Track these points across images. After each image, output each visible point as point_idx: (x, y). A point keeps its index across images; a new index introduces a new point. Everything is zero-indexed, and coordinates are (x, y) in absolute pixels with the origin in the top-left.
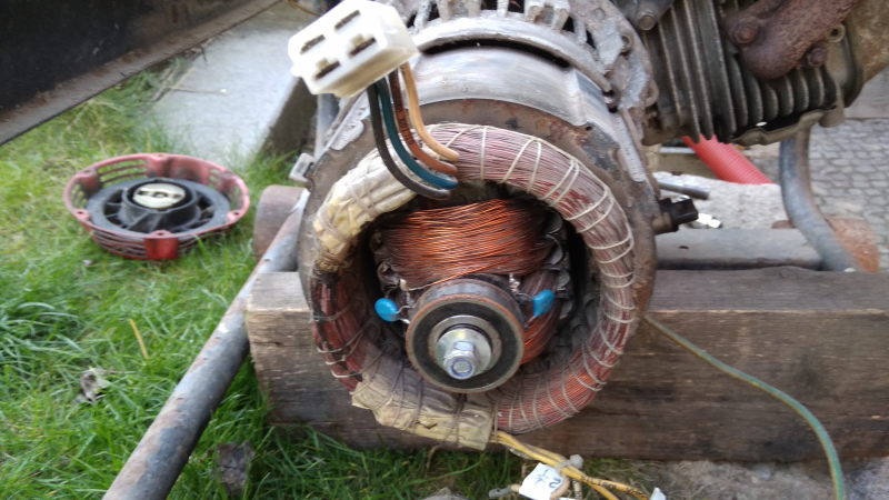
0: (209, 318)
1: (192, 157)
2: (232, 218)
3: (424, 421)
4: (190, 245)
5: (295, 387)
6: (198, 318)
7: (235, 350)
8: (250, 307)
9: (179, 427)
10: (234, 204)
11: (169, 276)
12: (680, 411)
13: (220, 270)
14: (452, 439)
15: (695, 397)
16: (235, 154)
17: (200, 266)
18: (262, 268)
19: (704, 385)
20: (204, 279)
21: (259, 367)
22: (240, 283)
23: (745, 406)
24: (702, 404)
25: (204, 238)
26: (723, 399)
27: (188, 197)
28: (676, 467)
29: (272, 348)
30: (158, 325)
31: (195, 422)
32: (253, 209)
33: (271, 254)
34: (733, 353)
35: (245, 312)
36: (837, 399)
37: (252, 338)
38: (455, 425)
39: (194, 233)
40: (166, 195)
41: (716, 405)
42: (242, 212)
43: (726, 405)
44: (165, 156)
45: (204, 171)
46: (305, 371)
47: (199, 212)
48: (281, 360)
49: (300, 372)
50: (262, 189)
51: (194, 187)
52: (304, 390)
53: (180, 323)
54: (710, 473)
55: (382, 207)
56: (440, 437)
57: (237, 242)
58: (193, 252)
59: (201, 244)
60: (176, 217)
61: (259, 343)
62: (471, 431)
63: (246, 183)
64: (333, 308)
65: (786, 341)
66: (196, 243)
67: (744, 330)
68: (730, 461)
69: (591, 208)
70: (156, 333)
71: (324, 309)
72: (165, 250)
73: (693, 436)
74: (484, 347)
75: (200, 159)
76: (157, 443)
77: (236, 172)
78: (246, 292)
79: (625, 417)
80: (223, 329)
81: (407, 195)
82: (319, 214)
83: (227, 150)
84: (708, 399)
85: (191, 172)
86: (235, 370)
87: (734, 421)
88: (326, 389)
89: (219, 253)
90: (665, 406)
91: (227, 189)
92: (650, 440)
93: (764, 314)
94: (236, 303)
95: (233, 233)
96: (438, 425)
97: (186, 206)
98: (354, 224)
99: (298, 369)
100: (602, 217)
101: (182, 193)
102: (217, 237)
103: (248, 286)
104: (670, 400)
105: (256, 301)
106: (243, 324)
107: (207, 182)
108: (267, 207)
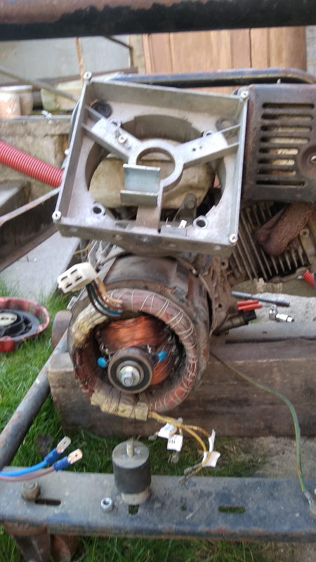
0: (31, 379)
1: (21, 299)
2: (41, 328)
3: (121, 409)
4: (21, 343)
6: (25, 380)
7: (44, 391)
8: (50, 370)
9: (19, 424)
10: (42, 322)
11: (11, 360)
12: (253, 411)
13: (35, 355)
14: (133, 416)
15: (259, 403)
16: (41, 295)
17: (25, 354)
18: (55, 352)
19: (262, 397)
20: (28, 360)
21: (55, 399)
22: (45, 361)
24: (263, 407)
25: (27, 339)
26: (273, 404)
27: (19, 319)
28: (257, 440)
29: (61, 389)
30: (6, 383)
31: (26, 422)
32: (51, 323)
33: (60, 345)
34: (272, 381)
35: (48, 372)
37: (51, 385)
38: (133, 410)
39: (23, 337)
40: (7, 319)
41: (270, 407)
42: (46, 326)
43: (274, 407)
44: (7, 299)
45: (26, 306)
47: (24, 327)
48: (65, 395)
50: (56, 312)
51: (22, 314)
53: (17, 382)
54: (273, 442)
55: (97, 322)
56: (128, 416)
57: (44, 341)
58: (22, 347)
59: (26, 343)
60: (13, 330)
61: (54, 387)
62: (140, 412)
63: (48, 310)
64: (81, 363)
65: (296, 374)
66: (23, 342)
67: (275, 369)
68: (283, 436)
69: (174, 319)
70: (5, 387)
71: (78, 363)
72: (8, 347)
73: (262, 423)
74: (137, 374)
75: (24, 299)
76: (10, 430)
77: (43, 304)
78: (48, 364)
79: (228, 415)
80: (38, 381)
81: (104, 318)
82: (74, 326)
83: (38, 292)
84: (266, 404)
85: (19, 306)
86: (43, 400)
87: (280, 414)
89: (35, 347)
90: (246, 409)
91: (38, 314)
92: (242, 427)
93: (283, 361)
94: (43, 369)
95: (42, 336)
96: (127, 410)
97: (18, 323)
98: (87, 329)
100: (178, 322)
101: (16, 317)
102: (34, 339)
103: (49, 361)
104: (248, 405)
105: (52, 367)
106: (47, 379)
107: (28, 311)
108: (57, 322)
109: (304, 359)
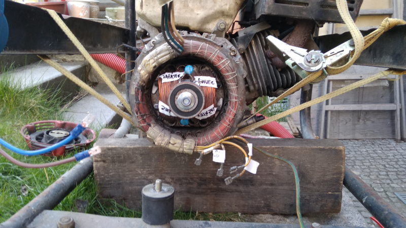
2: (88, 142)
3: (172, 142)
5: (109, 181)
10: (89, 138)
12: (257, 190)
14: (181, 150)
15: (261, 184)
19: (264, 178)
21: (96, 172)
23: (280, 187)
24: (265, 187)
26: (272, 185)
29: (102, 163)
34: (273, 164)
36: (314, 185)
38: (182, 144)
40: (62, 134)
41: (270, 187)
43: (274, 187)
44: (63, 122)
46: (114, 173)
48: (105, 168)
49: (111, 174)
52: (113, 182)
56: (177, 149)
61: (97, 161)
62: (188, 145)
71: (140, 99)
73: (263, 202)
79: (237, 193)
84: (266, 184)
87: (277, 194)
88: (121, 182)
90: (251, 188)
92: (247, 204)
93: (282, 148)
96: (176, 144)
99: (110, 173)
100: (227, 64)
104: (253, 185)
109: (298, 147)
